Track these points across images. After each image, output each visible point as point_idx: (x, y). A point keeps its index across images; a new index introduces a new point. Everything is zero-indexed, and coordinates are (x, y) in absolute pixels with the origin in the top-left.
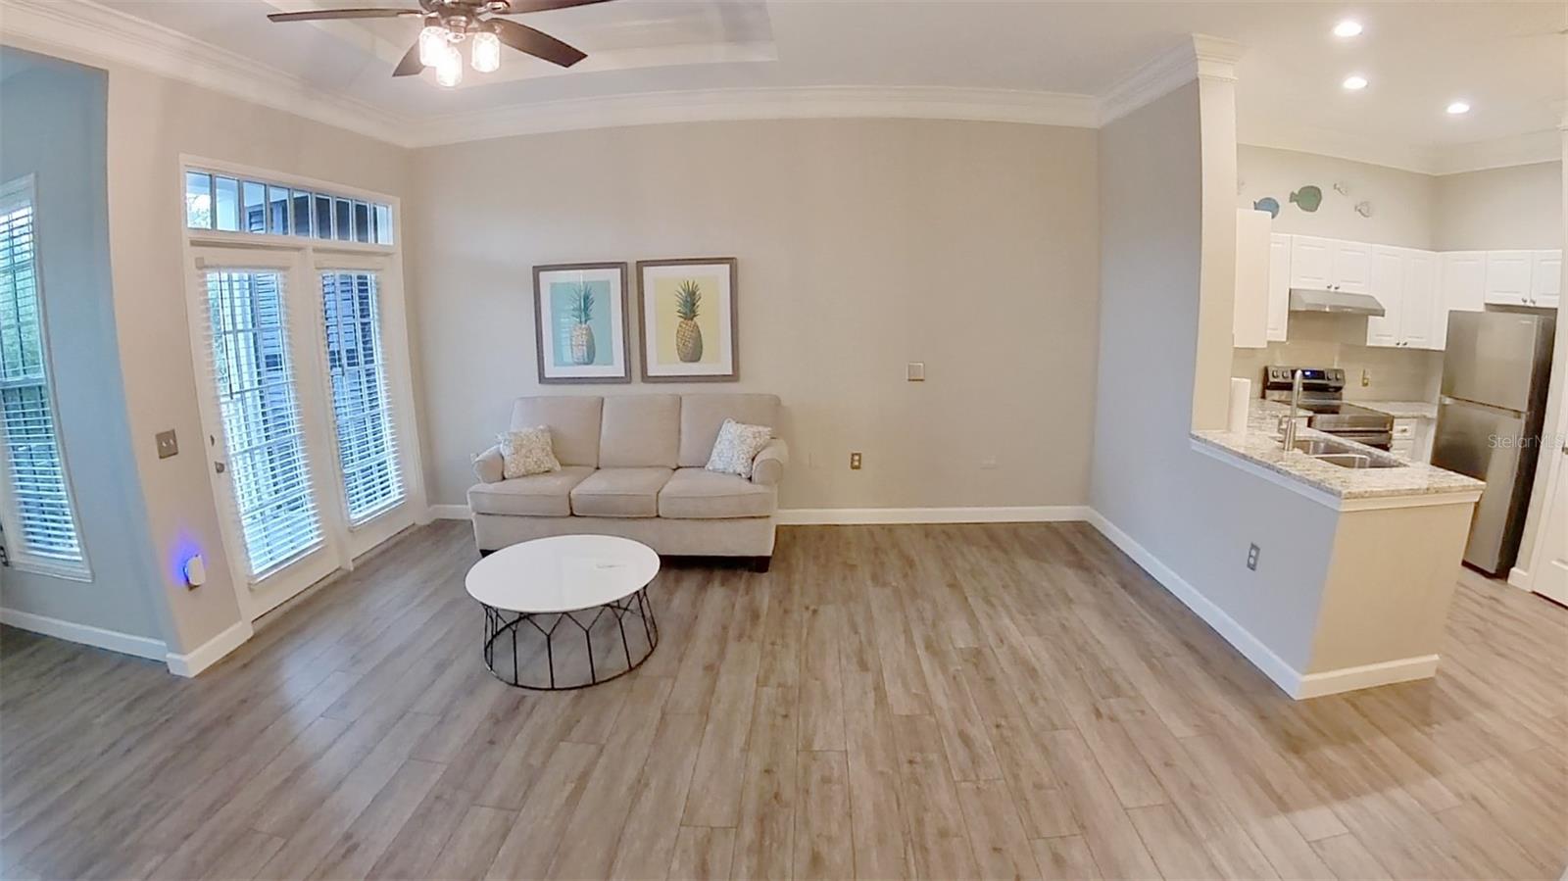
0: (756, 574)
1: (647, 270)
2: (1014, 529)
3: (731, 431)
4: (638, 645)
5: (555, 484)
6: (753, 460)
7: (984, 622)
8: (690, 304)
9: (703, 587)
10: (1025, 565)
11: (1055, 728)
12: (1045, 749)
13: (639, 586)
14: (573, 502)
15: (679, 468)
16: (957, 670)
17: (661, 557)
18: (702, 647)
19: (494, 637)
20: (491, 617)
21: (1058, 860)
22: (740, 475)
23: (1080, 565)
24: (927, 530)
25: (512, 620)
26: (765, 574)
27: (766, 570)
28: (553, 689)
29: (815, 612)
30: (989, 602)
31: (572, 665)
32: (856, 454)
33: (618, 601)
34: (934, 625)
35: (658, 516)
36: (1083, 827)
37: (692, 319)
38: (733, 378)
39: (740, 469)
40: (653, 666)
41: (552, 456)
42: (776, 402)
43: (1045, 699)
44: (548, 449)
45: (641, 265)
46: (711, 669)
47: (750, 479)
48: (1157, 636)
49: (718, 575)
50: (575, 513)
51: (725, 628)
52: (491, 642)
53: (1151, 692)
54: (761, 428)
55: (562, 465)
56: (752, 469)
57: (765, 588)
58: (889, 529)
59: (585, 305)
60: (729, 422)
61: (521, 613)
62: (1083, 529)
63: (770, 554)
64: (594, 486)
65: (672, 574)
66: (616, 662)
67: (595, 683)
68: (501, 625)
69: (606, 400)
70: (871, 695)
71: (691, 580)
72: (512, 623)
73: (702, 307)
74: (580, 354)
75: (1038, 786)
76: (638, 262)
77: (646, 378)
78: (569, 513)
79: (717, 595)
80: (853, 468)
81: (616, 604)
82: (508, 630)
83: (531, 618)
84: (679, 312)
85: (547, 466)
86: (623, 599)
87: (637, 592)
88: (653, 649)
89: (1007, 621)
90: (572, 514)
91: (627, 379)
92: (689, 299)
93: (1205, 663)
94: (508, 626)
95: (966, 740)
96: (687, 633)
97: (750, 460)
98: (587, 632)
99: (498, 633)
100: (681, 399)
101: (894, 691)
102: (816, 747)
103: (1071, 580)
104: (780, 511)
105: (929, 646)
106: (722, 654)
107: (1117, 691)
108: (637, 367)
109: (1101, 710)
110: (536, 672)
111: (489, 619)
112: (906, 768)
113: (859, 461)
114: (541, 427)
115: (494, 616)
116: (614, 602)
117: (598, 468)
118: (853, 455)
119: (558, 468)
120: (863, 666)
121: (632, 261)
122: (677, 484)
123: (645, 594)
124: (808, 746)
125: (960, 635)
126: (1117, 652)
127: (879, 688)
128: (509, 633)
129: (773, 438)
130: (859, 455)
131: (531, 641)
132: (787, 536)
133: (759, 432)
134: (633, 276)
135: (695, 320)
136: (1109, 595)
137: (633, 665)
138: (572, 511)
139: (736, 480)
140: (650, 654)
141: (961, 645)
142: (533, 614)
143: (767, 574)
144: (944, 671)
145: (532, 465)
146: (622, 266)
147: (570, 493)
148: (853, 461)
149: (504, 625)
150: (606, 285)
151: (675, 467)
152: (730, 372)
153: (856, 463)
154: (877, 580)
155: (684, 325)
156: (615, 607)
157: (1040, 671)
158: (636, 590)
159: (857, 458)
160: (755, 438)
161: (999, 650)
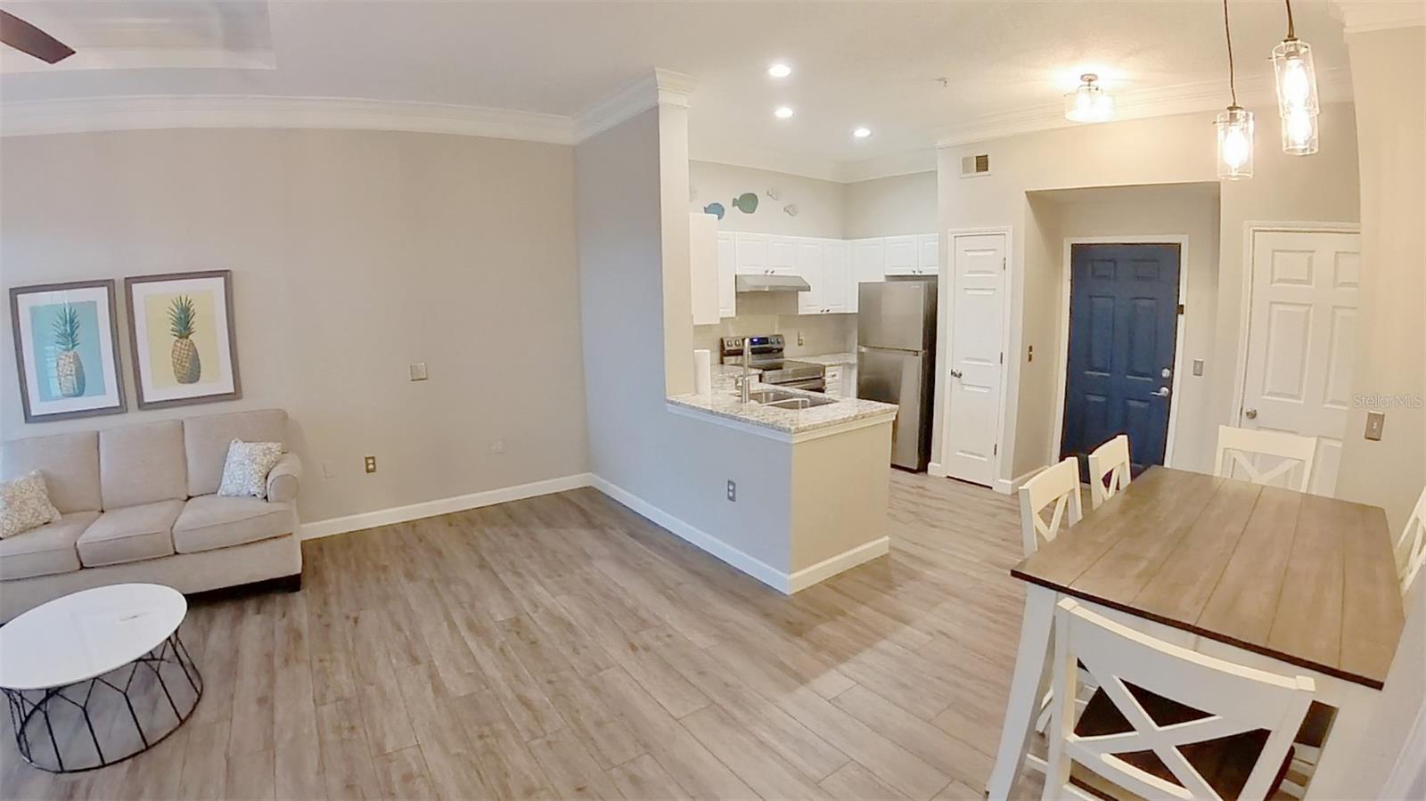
0: (290, 594)
1: (135, 287)
2: (529, 503)
3: (239, 452)
4: (183, 695)
5: (57, 536)
6: (266, 478)
7: (517, 593)
8: (184, 322)
9: (237, 619)
10: (543, 534)
11: (600, 670)
12: (596, 690)
13: (169, 632)
14: (82, 555)
15: (189, 498)
16: (502, 642)
17: (187, 597)
18: (249, 682)
19: (24, 724)
20: (16, 703)
21: (635, 780)
22: (255, 495)
23: (590, 524)
24: (449, 519)
25: (39, 701)
26: (297, 593)
27: (298, 589)
28: (104, 765)
29: (356, 621)
30: (519, 575)
31: (117, 732)
32: (369, 458)
33: (151, 652)
34: (472, 606)
35: (176, 553)
36: (646, 746)
37: (187, 338)
38: (236, 395)
39: (254, 490)
40: (206, 713)
41: (50, 505)
42: (284, 416)
43: (586, 647)
44: (45, 497)
45: (129, 282)
46: (264, 701)
47: (266, 498)
48: (669, 571)
49: (251, 605)
50: (85, 565)
51: (269, 656)
52: (22, 731)
53: (671, 617)
54: (269, 445)
55: (62, 513)
56: (266, 488)
57: (301, 606)
58: (412, 525)
59: (70, 329)
60: (236, 442)
61: (47, 690)
62: (589, 492)
63: (299, 571)
64: (101, 531)
65: (203, 613)
66: (164, 719)
67: (148, 748)
68: (29, 709)
69: (101, 434)
70: (429, 688)
71: (224, 615)
72: (41, 703)
73: (196, 323)
74: (70, 385)
75: (599, 724)
76: (126, 279)
77: (142, 405)
78: (78, 566)
79: (254, 625)
80: (368, 471)
81: (150, 657)
82: (38, 712)
83: (60, 693)
84: (173, 330)
85: (47, 517)
86: (157, 648)
87: (169, 639)
88: (200, 696)
89: (538, 588)
90: (82, 567)
91: (121, 409)
92: (183, 316)
93: (709, 581)
94: (37, 708)
95: (526, 703)
96: (231, 669)
97: (263, 480)
98: (125, 694)
99: (28, 718)
100: (182, 423)
101: (450, 678)
102: (389, 749)
103: (587, 539)
104: (303, 526)
105: (471, 626)
106: (272, 684)
107: (643, 623)
108: (132, 396)
109: (635, 644)
110: (79, 750)
111: (14, 706)
112: (478, 744)
113: (374, 464)
114: (33, 473)
115: (18, 699)
116: (147, 654)
117: (103, 512)
118: (367, 459)
119: (58, 517)
120: (415, 660)
121: (119, 277)
122: (190, 515)
123: (177, 639)
124: (380, 748)
125: (497, 611)
126: (637, 592)
127: (433, 676)
128: (39, 715)
129: (283, 453)
130: (373, 458)
131: (65, 716)
132: (314, 550)
133: (268, 448)
134: (121, 293)
135: (190, 337)
136: (621, 546)
137: (183, 717)
138: (81, 564)
139: (252, 501)
140: (199, 700)
141: (500, 618)
142: (60, 688)
143: (301, 591)
144: (491, 646)
145: (28, 519)
146: (108, 284)
147: (76, 544)
148: (367, 465)
149: (32, 708)
150: (93, 305)
151: (185, 498)
152: (232, 390)
153: (371, 467)
154: (410, 576)
155: (179, 344)
156: (149, 659)
157: (574, 623)
158: (167, 637)
159: (371, 461)
160: (265, 455)
161: (535, 615)
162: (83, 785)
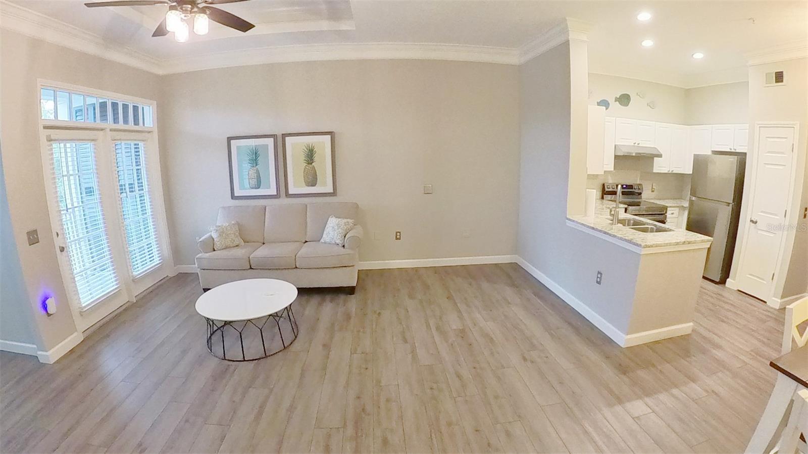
0: (349, 296)
1: (287, 139)
2: (481, 268)
3: (332, 222)
4: (288, 336)
5: (240, 253)
6: (345, 237)
7: (465, 314)
8: (310, 156)
9: (320, 304)
10: (485, 285)
11: (503, 367)
12: (499, 379)
13: (287, 305)
14: (251, 262)
15: (306, 242)
16: (454, 341)
17: (298, 289)
18: (321, 335)
19: (211, 335)
20: (210, 324)
21: (508, 434)
22: (338, 244)
23: (513, 285)
24: (436, 270)
25: (220, 326)
26: (352, 296)
27: (353, 294)
28: (244, 360)
29: (379, 313)
30: (468, 306)
31: (253, 347)
32: (398, 232)
33: (276, 313)
34: (441, 318)
35: (296, 268)
36: (519, 416)
37: (311, 164)
38: (334, 194)
39: (338, 242)
40: (297, 346)
41: (239, 238)
42: (356, 206)
43: (498, 353)
44: (237, 234)
45: (284, 136)
46: (326, 346)
47: (344, 246)
48: (554, 320)
49: (328, 297)
50: (252, 267)
51: (333, 325)
52: (210, 337)
53: (551, 347)
54: (348, 220)
55: (245, 242)
56: (344, 241)
57: (353, 302)
58: (416, 270)
59: (255, 157)
60: (332, 217)
61: (226, 322)
62: (516, 267)
63: (355, 285)
64: (262, 252)
65: (305, 298)
66: (277, 345)
67: (266, 357)
68: (215, 328)
69: (267, 208)
70: (410, 356)
71: (315, 300)
72: (222, 327)
73: (316, 158)
74: (253, 183)
75: (496, 397)
76: (282, 134)
77: (288, 195)
78: (249, 267)
79: (328, 309)
80: (397, 239)
81: (276, 314)
82: (219, 331)
83: (231, 324)
84: (305, 160)
85: (237, 243)
86: (279, 311)
87: (286, 308)
88: (296, 337)
89: (478, 316)
90: (251, 268)
91: (277, 196)
92: (310, 154)
93: (577, 330)
94: (219, 328)
95: (459, 376)
96: (313, 329)
97: (343, 237)
98: (261, 330)
99: (214, 333)
100: (306, 206)
101: (421, 353)
102: (383, 384)
103: (509, 292)
104: (360, 262)
105: (438, 328)
106: (331, 338)
107: (533, 347)
108: (283, 189)
109: (527, 357)
110: (235, 352)
111: (209, 326)
112: (428, 391)
113: (400, 235)
114: (233, 222)
115: (211, 323)
116: (275, 313)
117: (264, 243)
118: (397, 233)
119: (243, 243)
120: (405, 341)
121: (279, 132)
122: (305, 250)
123: (290, 308)
124: (379, 382)
125: (453, 322)
126: (533, 327)
127: (413, 351)
128: (219, 332)
129: (355, 225)
130: (400, 233)
131: (231, 336)
132: (363, 275)
133: (348, 222)
134: (280, 141)
135: (313, 164)
136: (528, 300)
137: (285, 346)
138: (250, 266)
139: (336, 248)
140: (295, 340)
141: (455, 327)
142: (232, 322)
143: (354, 295)
144: (447, 342)
145: (229, 243)
146: (274, 136)
147: (249, 258)
148: (396, 235)
149: (217, 328)
150: (266, 147)
151: (304, 241)
152: (332, 191)
153: (398, 237)
154: (411, 297)
155: (307, 167)
156: (275, 316)
157: (495, 339)
158: (285, 307)
159: (398, 234)
160: (346, 225)
161: (474, 329)
162: (232, 369)
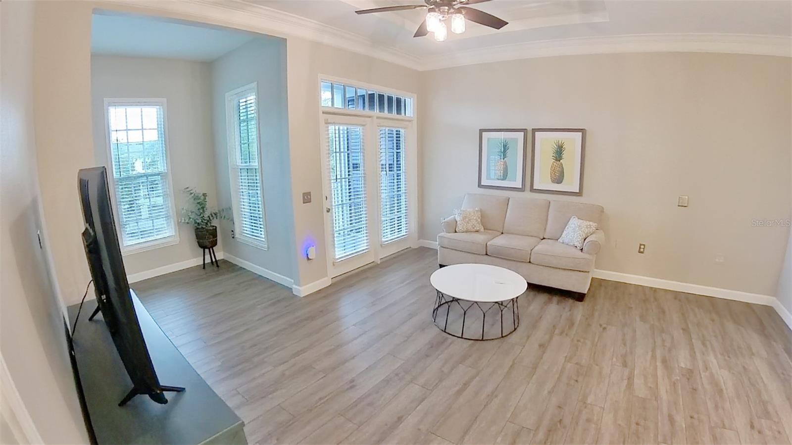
0: (577, 302)
1: (537, 134)
2: (728, 302)
3: (574, 222)
4: (508, 326)
5: (480, 238)
6: (585, 240)
7: (698, 355)
8: (559, 153)
9: (546, 303)
10: (730, 326)
11: (724, 427)
12: (714, 438)
13: (514, 296)
14: (488, 248)
15: (544, 238)
16: (677, 380)
17: (528, 284)
18: (540, 334)
19: (439, 306)
20: (440, 297)
22: (576, 247)
23: (762, 331)
24: (676, 295)
25: (449, 300)
26: (580, 303)
27: (582, 301)
28: (462, 338)
29: (605, 328)
30: (704, 344)
31: (473, 328)
32: (644, 247)
33: (502, 302)
34: (670, 350)
35: (530, 262)
37: (559, 161)
38: (579, 194)
39: (576, 244)
40: (514, 338)
41: (480, 224)
42: (602, 210)
43: (723, 409)
44: (479, 220)
45: (534, 131)
46: (542, 347)
47: (582, 249)
49: (555, 299)
51: (554, 327)
52: (437, 308)
54: (591, 223)
55: (484, 229)
56: (583, 245)
57: (579, 310)
58: (654, 290)
59: (504, 150)
60: (574, 217)
61: (454, 298)
62: (770, 311)
63: (586, 292)
64: (500, 241)
65: (532, 293)
66: (495, 332)
67: (482, 340)
68: (443, 301)
69: (511, 199)
70: (625, 382)
71: (543, 298)
73: (565, 155)
74: (499, 175)
76: (533, 129)
77: (532, 190)
78: (485, 253)
79: (554, 308)
80: (639, 252)
81: (501, 303)
82: (446, 304)
83: (459, 301)
84: (553, 156)
85: (478, 229)
86: (505, 301)
87: (513, 300)
88: (515, 329)
89: (712, 358)
90: (487, 254)
91: (521, 190)
92: (559, 150)
94: (446, 302)
95: (671, 421)
96: (534, 325)
97: (583, 240)
98: (484, 314)
99: (441, 305)
100: (550, 202)
101: (638, 382)
102: (589, 402)
103: (756, 341)
104: (595, 270)
105: (664, 361)
106: (550, 340)
107: (767, 415)
108: (528, 183)
109: (755, 425)
110: (455, 327)
111: (438, 297)
112: (634, 426)
113: (644, 249)
114: (477, 209)
115: (441, 296)
116: (500, 301)
117: (502, 233)
118: (641, 245)
119: (482, 230)
120: (625, 365)
121: (530, 128)
122: (542, 247)
123: (516, 301)
124: (585, 398)
125: (683, 360)
127: (630, 378)
128: (446, 306)
129: (597, 229)
130: (644, 245)
131: (456, 311)
132: (597, 284)
133: (590, 225)
134: (530, 136)
135: (561, 161)
136: (777, 355)
137: (503, 335)
138: (486, 252)
139: (574, 249)
140: (513, 331)
141: (683, 365)
142: (459, 299)
143: (582, 303)
144: (669, 378)
145: (470, 227)
146: (524, 131)
147: (486, 244)
148: (640, 248)
149: (445, 302)
150: (515, 140)
151: (542, 238)
152: (578, 191)
153: (642, 250)
154: (643, 318)
155: (555, 164)
156: (500, 304)
157: (725, 391)
158: (512, 298)
159: (642, 247)
160: (587, 228)
161: (703, 373)
162: (449, 341)
